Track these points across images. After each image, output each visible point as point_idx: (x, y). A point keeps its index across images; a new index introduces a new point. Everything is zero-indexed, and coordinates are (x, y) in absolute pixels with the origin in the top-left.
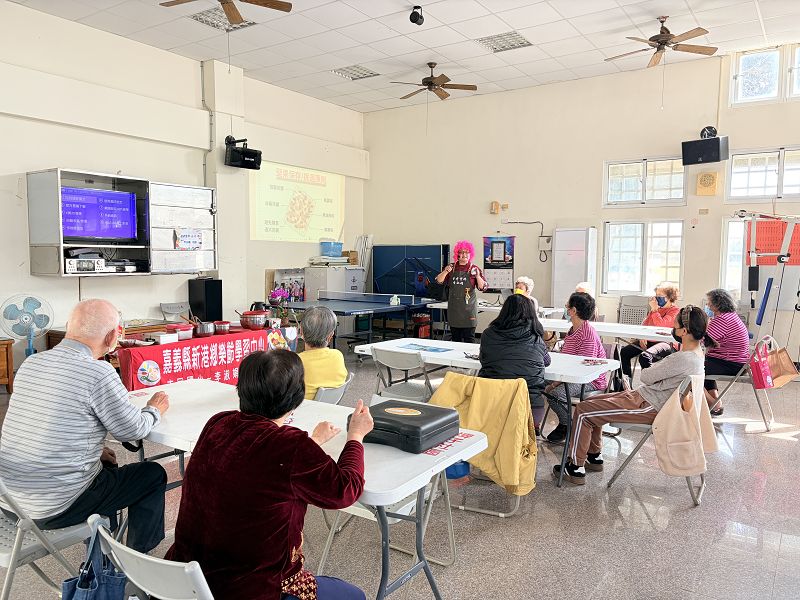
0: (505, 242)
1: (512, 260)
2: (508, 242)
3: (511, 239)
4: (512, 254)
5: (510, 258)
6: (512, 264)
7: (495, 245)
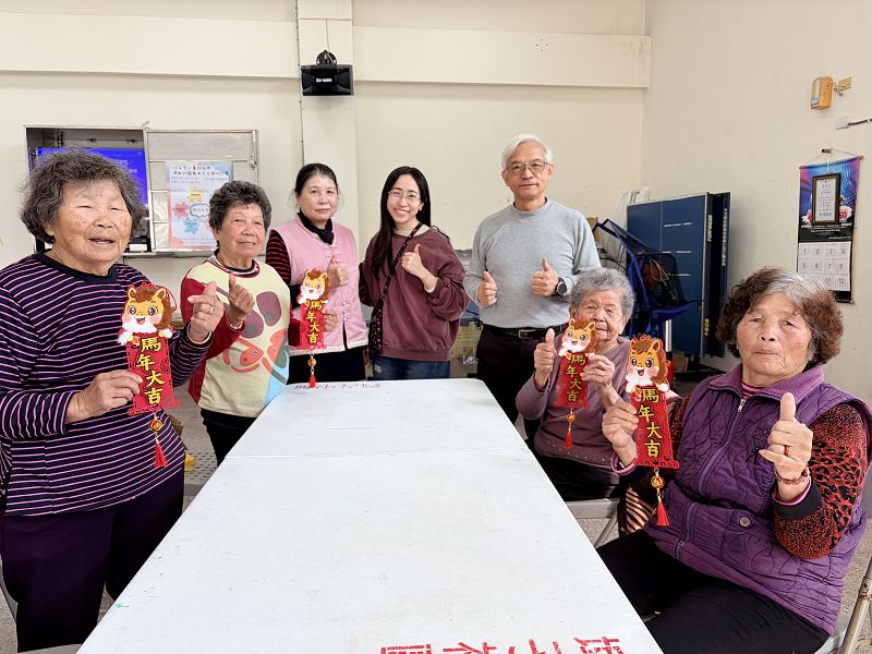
0: (839, 177)
1: (851, 219)
2: (846, 174)
3: (853, 163)
4: (853, 204)
5: (849, 215)
6: (851, 229)
7: (820, 184)
